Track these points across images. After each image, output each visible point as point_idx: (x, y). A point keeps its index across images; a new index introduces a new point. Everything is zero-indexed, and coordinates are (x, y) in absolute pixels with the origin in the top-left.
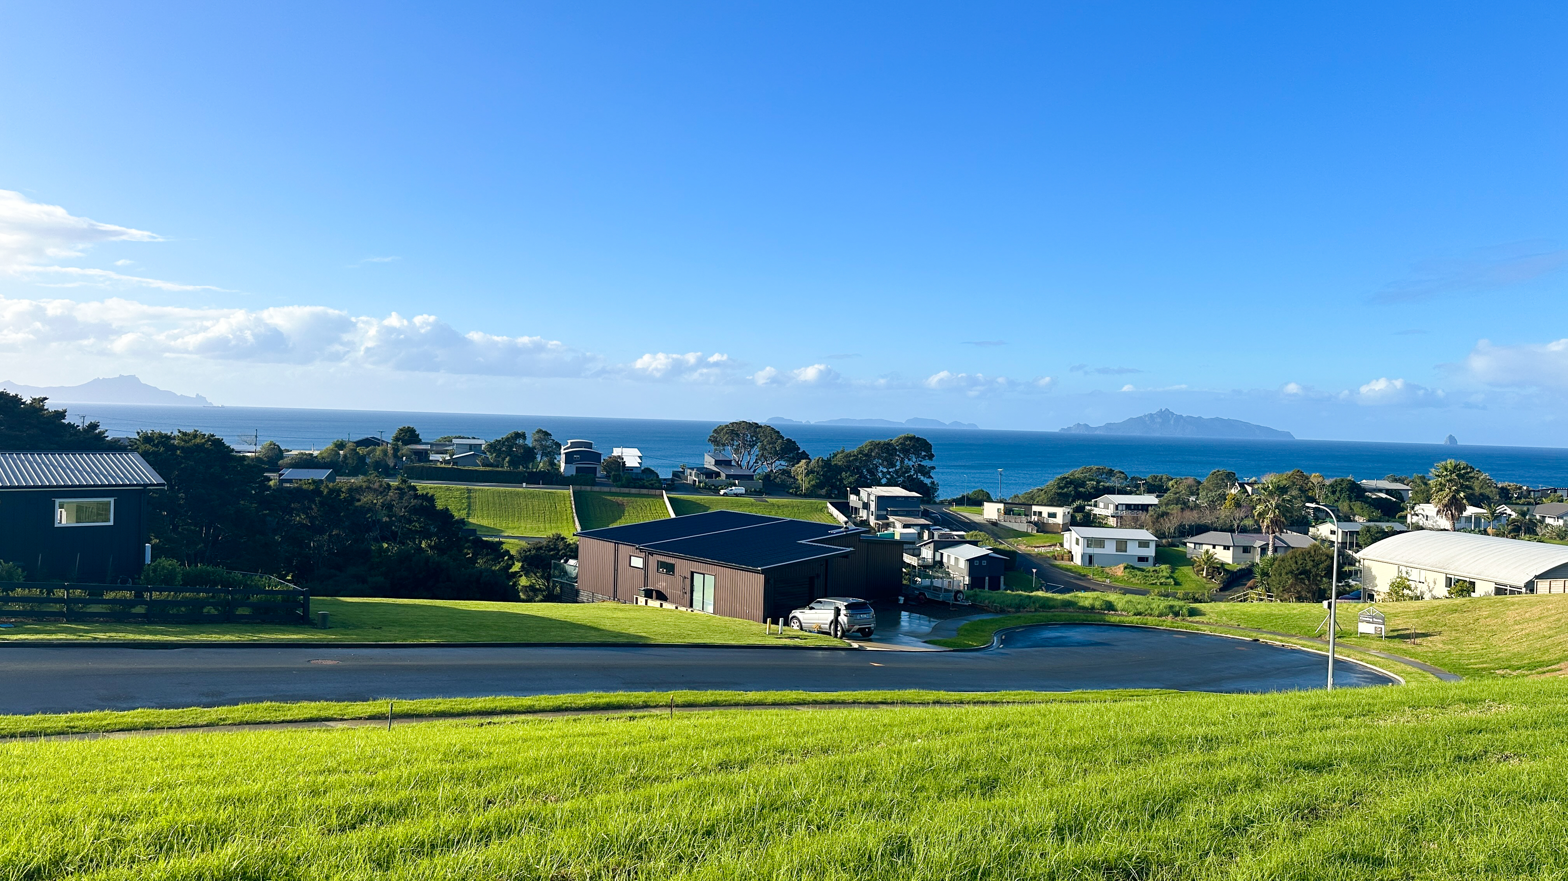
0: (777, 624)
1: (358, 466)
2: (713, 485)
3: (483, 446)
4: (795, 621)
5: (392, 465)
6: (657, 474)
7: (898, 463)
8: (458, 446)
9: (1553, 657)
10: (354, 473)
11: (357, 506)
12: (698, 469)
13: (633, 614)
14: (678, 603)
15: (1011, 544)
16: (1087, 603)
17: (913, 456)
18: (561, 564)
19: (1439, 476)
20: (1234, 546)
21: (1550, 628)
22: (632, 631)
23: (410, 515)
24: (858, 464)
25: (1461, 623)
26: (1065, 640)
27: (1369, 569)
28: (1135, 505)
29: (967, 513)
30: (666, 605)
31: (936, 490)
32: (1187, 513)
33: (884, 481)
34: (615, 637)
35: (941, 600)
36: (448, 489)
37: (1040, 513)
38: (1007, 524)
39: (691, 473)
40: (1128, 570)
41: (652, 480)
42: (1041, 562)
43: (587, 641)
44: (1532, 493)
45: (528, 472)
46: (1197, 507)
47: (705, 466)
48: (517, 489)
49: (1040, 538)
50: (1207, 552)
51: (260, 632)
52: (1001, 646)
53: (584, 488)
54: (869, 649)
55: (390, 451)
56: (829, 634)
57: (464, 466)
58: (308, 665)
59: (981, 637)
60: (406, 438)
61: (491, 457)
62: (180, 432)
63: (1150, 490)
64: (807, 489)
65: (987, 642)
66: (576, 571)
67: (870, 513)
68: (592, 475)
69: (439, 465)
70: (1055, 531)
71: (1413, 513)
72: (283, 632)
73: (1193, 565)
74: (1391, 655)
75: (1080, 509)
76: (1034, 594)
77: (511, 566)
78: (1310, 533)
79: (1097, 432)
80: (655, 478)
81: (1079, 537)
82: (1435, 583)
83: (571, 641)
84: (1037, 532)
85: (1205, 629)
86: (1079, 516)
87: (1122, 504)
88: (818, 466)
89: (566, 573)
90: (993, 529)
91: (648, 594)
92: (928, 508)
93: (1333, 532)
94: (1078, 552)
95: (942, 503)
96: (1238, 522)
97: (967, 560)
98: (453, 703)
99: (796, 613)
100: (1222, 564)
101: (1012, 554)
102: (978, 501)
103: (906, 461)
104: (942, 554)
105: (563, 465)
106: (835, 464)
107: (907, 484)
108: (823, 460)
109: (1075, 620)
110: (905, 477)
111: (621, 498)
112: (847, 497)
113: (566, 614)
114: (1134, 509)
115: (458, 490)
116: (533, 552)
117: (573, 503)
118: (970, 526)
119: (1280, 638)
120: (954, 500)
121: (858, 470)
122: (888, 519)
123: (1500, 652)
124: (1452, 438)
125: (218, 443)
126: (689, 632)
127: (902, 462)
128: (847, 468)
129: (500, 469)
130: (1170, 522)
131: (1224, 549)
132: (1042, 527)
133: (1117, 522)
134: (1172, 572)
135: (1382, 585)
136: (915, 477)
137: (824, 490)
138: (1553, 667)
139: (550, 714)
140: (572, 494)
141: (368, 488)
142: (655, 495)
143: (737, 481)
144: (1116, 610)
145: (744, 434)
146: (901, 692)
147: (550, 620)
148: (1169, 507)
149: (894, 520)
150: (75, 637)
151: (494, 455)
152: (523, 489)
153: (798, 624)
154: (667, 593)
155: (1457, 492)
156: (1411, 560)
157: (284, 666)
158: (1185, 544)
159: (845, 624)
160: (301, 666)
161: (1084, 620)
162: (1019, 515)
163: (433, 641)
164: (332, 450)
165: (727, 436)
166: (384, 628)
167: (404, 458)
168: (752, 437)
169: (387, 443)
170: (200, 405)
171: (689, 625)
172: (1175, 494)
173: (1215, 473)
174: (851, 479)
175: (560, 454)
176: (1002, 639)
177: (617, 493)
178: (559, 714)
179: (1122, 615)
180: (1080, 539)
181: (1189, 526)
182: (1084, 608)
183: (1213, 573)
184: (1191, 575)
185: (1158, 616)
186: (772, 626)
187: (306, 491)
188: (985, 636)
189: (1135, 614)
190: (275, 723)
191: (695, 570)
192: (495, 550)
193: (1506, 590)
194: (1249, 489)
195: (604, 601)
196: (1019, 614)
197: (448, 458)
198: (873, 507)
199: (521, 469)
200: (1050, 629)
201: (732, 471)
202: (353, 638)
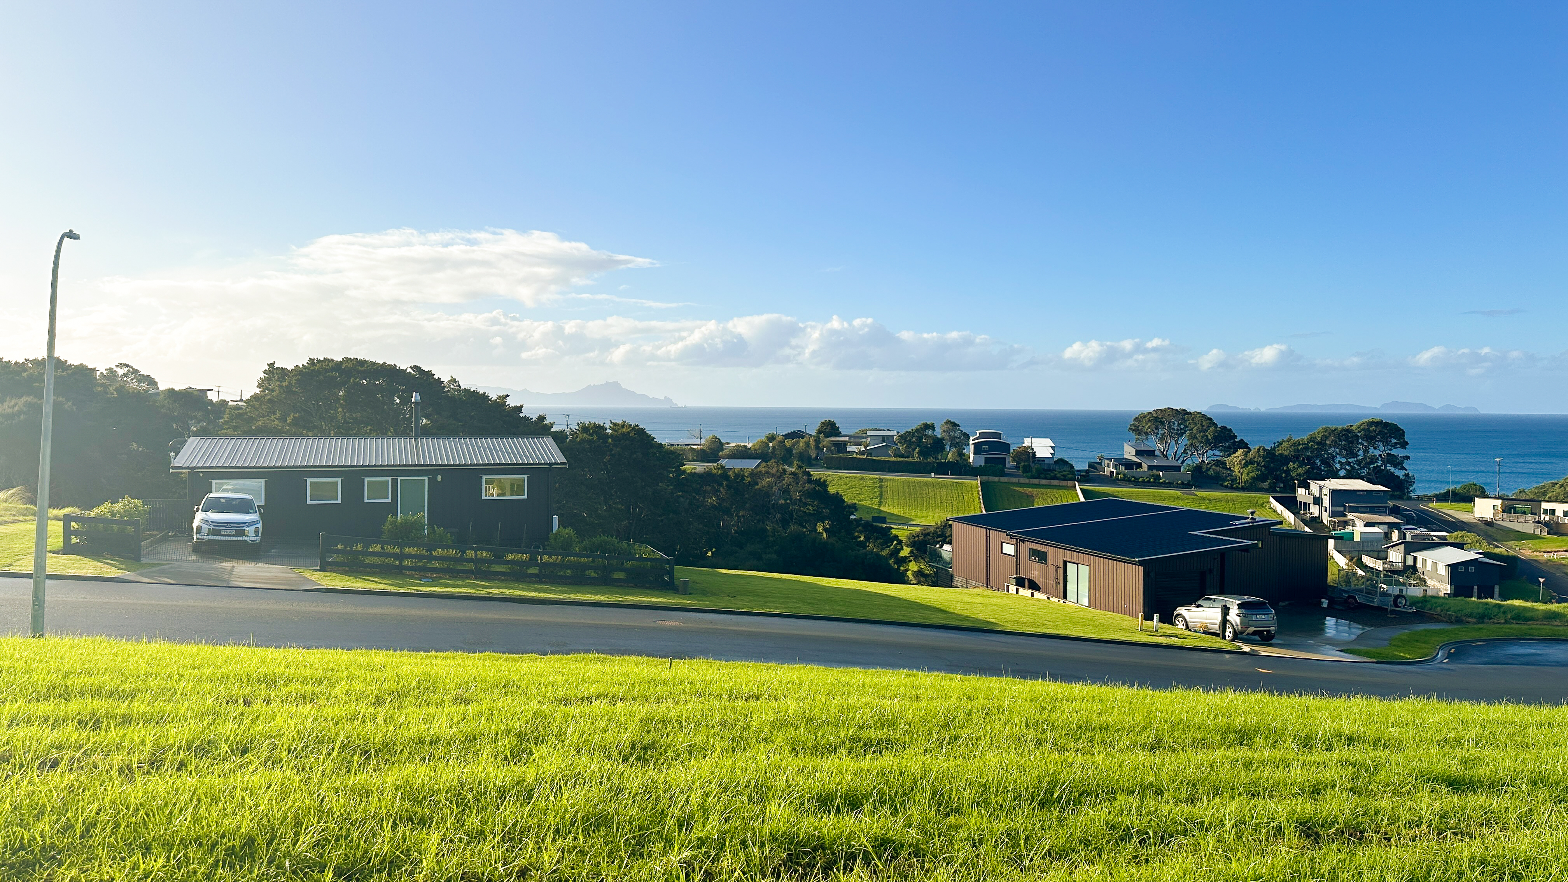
0: (1152, 620)
1: (786, 457)
2: (1133, 477)
3: (895, 437)
4: (1180, 619)
5: (814, 456)
6: (1071, 465)
7: (1361, 453)
8: (872, 438)
11: (758, 489)
12: (1116, 460)
13: (994, 601)
14: (1050, 593)
15: (1511, 548)
17: (1381, 444)
18: (936, 548)
22: (981, 616)
23: (804, 499)
24: (1309, 453)
29: (1451, 510)
30: (1037, 595)
31: (1411, 483)
33: (1342, 473)
35: (1376, 605)
36: (862, 479)
37: (1553, 512)
38: (1507, 524)
39: (1108, 464)
41: (1065, 471)
42: (1552, 570)
43: (929, 622)
45: (937, 463)
47: (1125, 457)
48: (926, 479)
49: (1553, 541)
51: (627, 594)
53: (992, 479)
54: (1263, 654)
55: (813, 443)
56: (1217, 635)
57: (877, 457)
58: (653, 625)
59: (1420, 648)
60: (828, 430)
61: (902, 448)
62: (611, 423)
64: (1246, 482)
65: (1426, 655)
66: (951, 556)
67: (1323, 509)
68: (1000, 466)
69: (855, 455)
72: (647, 595)
76: (1509, 602)
77: (899, 551)
80: (1068, 469)
83: (912, 621)
84: (1549, 533)
88: (1259, 456)
89: (941, 557)
90: (1487, 529)
91: (1020, 583)
92: (1401, 504)
95: (1420, 499)
97: (1449, 565)
99: (1181, 610)
101: (1512, 561)
102: (1468, 496)
103: (1371, 450)
104: (1415, 558)
105: (972, 456)
106: (1280, 454)
107: (1373, 476)
108: (1264, 450)
110: (1369, 469)
111: (1030, 489)
112: (1295, 492)
115: (871, 479)
116: (921, 538)
117: (980, 493)
118: (1455, 525)
120: (1435, 496)
121: (1309, 460)
122: (1345, 516)
125: (642, 432)
126: (1046, 622)
127: (1366, 451)
128: (1296, 458)
129: (911, 460)
136: (1382, 468)
137: (1266, 483)
140: (979, 485)
141: (767, 473)
142: (1067, 486)
143: (1161, 473)
145: (1170, 422)
147: (900, 599)
149: (1353, 518)
150: (474, 591)
151: (905, 446)
152: (932, 478)
153: (1183, 622)
154: (1040, 582)
157: (632, 624)
159: (1237, 625)
160: (646, 625)
162: (1524, 513)
163: (777, 611)
164: (764, 442)
165: (1149, 424)
166: (739, 597)
167: (825, 450)
168: (1179, 425)
169: (811, 435)
170: (666, 406)
171: (1049, 615)
174: (1300, 470)
175: (968, 444)
177: (1027, 484)
186: (1144, 622)
188: (1426, 648)
191: (1068, 560)
195: (976, 588)
196: (1480, 626)
197: (863, 449)
198: (1326, 502)
199: (931, 459)
200: (1522, 645)
201: (1155, 463)
202: (705, 604)
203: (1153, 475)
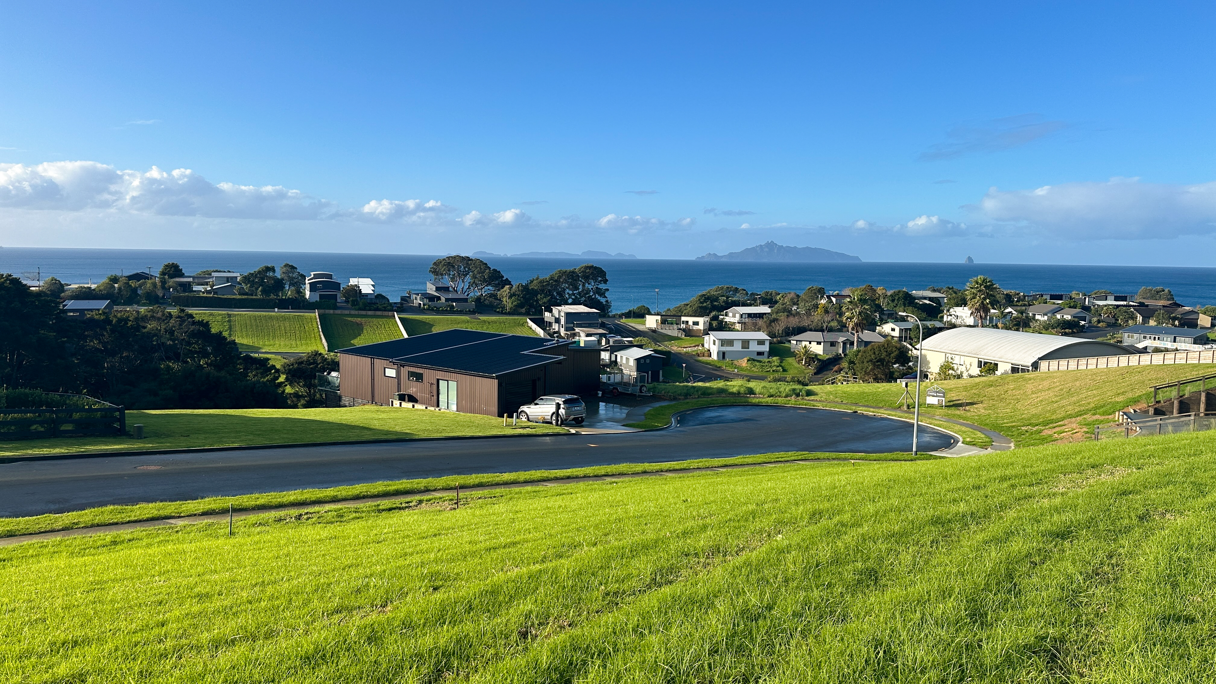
0: (512, 417)
1: (132, 297)
2: (435, 307)
3: (239, 278)
4: (523, 414)
5: (161, 295)
6: (388, 299)
7: (581, 287)
8: (217, 279)
9: (1059, 416)
10: (129, 302)
11: (144, 333)
12: (422, 294)
13: (393, 415)
14: (427, 403)
15: (666, 346)
16: (735, 390)
17: (592, 281)
18: (324, 376)
19: (972, 288)
20: (824, 342)
21: (1056, 396)
22: (398, 429)
23: (189, 338)
24: (550, 288)
25: (996, 394)
26: (722, 418)
27: (925, 356)
28: (754, 314)
29: (633, 324)
30: (417, 406)
31: (610, 307)
32: (791, 319)
33: (570, 301)
34: (386, 435)
35: (630, 392)
36: (211, 315)
37: (687, 322)
38: (663, 331)
39: (416, 298)
40: (750, 362)
41: (385, 304)
42: (689, 359)
43: (364, 439)
44: (1027, 298)
45: (278, 299)
46: (798, 314)
47: (428, 292)
48: (271, 313)
49: (687, 340)
50: (805, 347)
51: (85, 444)
52: (678, 425)
53: (327, 311)
54: (583, 433)
55: (159, 284)
56: (551, 423)
57: (223, 295)
58: (135, 471)
59: (663, 419)
60: (171, 272)
61: (246, 287)
63: (764, 303)
64: (511, 308)
65: (668, 423)
66: (338, 381)
67: (561, 326)
68: (333, 301)
69: (201, 295)
70: (698, 335)
71: (948, 314)
72: (106, 444)
73: (795, 357)
74: (950, 419)
75: (715, 318)
77: (277, 378)
78: (877, 331)
79: (723, 260)
80: (387, 302)
81: (715, 339)
82: (971, 365)
83: (351, 440)
84: (685, 336)
85: (819, 405)
86: (715, 323)
87: (746, 314)
88: (519, 291)
89: (329, 383)
90: (654, 335)
91: (402, 398)
92: (605, 320)
93: (893, 330)
94: (714, 350)
95: (614, 316)
96: (827, 324)
97: (635, 359)
98: (269, 497)
99: (524, 408)
100: (816, 355)
101: (668, 353)
102: (641, 314)
103: (587, 285)
104: (616, 356)
105: (308, 294)
106: (532, 288)
107: (588, 303)
108: (522, 285)
109: (727, 403)
110: (586, 297)
111: (359, 319)
112: (542, 314)
113: (340, 418)
114: (754, 317)
115: (219, 315)
116: (296, 366)
117: (319, 324)
118: (636, 333)
119: (872, 410)
120: (623, 314)
121: (550, 293)
122: (574, 330)
123: (1023, 414)
124: (970, 259)
125: (16, 282)
126: (444, 428)
127: (584, 286)
128: (542, 291)
129: (254, 297)
130: (779, 325)
131: (817, 344)
132: (689, 333)
133: (742, 327)
134: (781, 362)
135: (934, 368)
136: (593, 297)
137: (524, 309)
138: (1060, 423)
139: (352, 502)
140: (318, 317)
141: (153, 317)
142: (388, 316)
143: (454, 304)
144: (755, 394)
145: (458, 266)
146: (617, 466)
147: (329, 423)
148: (778, 314)
149: (579, 331)
151: (249, 285)
152: (276, 313)
153: (526, 416)
154: (418, 396)
155: (985, 299)
156: (954, 349)
157: (115, 473)
158: (790, 341)
159: (563, 415)
160: (130, 472)
161: (734, 403)
162: (672, 324)
163: (236, 445)
164: (108, 283)
165: (445, 267)
167: (171, 290)
168: (464, 268)
169: (156, 277)
171: (441, 421)
172: (783, 305)
173: (810, 288)
174: (545, 300)
175: (305, 284)
176: (678, 420)
177: (356, 315)
178: (359, 501)
179: (760, 397)
180: (716, 340)
181: (792, 328)
182: (732, 394)
183: (809, 362)
184: (794, 363)
185: (785, 397)
186: (508, 419)
187: (97, 321)
188: (666, 419)
189: (769, 396)
190: (122, 523)
191: (440, 378)
192: (263, 365)
193: (1019, 368)
194: (834, 300)
195: (364, 405)
196: (688, 401)
197: (209, 289)
198: (563, 321)
199: (272, 296)
200: (711, 411)
201: (450, 296)
202: (166, 446)
203: (449, 306)
